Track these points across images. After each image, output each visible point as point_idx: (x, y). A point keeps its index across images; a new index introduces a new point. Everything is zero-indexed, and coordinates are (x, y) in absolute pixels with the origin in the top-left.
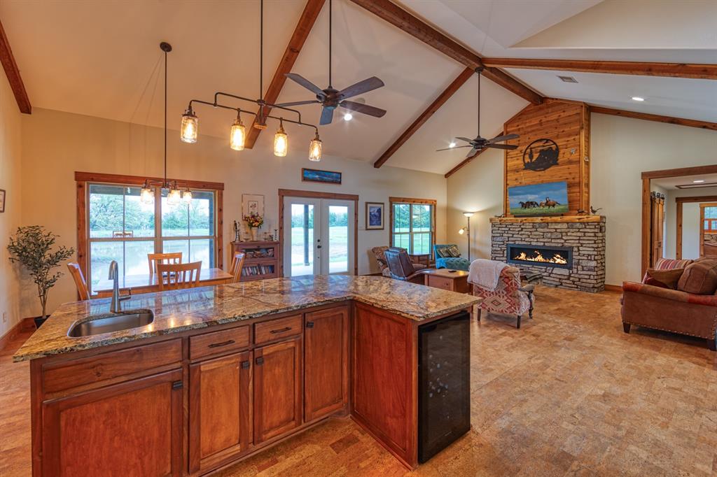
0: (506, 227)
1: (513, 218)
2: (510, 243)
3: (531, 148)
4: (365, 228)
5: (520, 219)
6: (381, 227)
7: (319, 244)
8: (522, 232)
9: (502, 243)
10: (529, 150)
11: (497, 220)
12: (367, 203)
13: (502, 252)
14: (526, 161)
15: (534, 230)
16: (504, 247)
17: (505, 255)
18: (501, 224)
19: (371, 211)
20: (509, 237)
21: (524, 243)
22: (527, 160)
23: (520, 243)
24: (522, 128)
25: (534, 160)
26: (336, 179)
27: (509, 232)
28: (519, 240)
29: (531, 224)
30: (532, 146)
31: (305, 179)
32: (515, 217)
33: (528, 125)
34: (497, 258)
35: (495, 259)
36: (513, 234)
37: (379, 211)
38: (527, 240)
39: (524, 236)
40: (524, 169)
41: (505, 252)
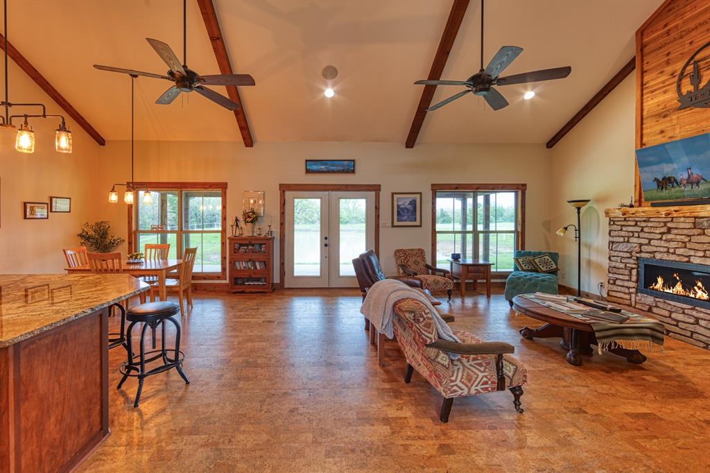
0: (636, 225)
1: (651, 209)
2: (643, 255)
3: (696, 63)
4: (390, 225)
5: (663, 210)
6: (418, 223)
7: (327, 242)
8: (670, 236)
9: (628, 255)
10: (690, 68)
11: (618, 213)
12: (393, 194)
13: (627, 272)
14: (684, 91)
15: (696, 231)
16: (631, 263)
17: (634, 278)
18: (625, 220)
19: (400, 203)
20: (641, 245)
21: (672, 257)
22: (687, 87)
23: (665, 257)
24: (676, 26)
25: (702, 85)
26: (349, 167)
27: (642, 235)
28: (663, 251)
29: (692, 220)
30: (698, 57)
31: (308, 171)
32: (653, 205)
33: (688, 15)
34: (618, 282)
35: (614, 284)
36: (650, 240)
37: (413, 203)
38: (679, 251)
39: (673, 245)
40: (680, 109)
41: (634, 272)
